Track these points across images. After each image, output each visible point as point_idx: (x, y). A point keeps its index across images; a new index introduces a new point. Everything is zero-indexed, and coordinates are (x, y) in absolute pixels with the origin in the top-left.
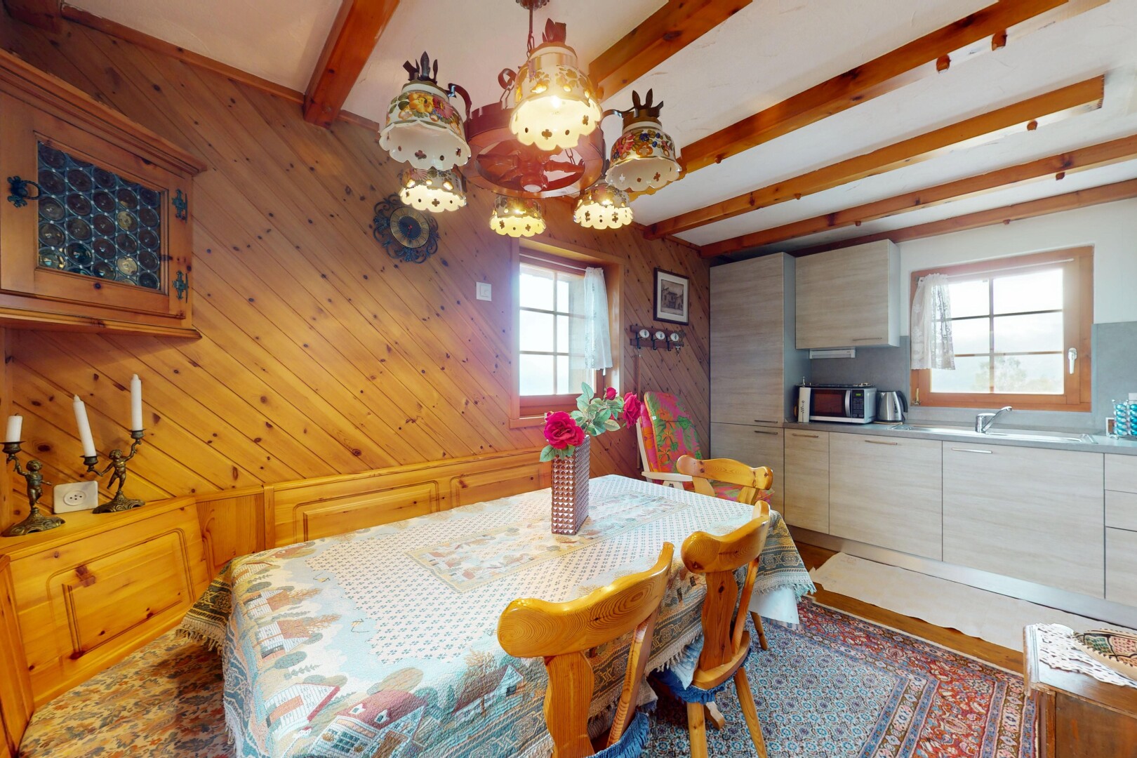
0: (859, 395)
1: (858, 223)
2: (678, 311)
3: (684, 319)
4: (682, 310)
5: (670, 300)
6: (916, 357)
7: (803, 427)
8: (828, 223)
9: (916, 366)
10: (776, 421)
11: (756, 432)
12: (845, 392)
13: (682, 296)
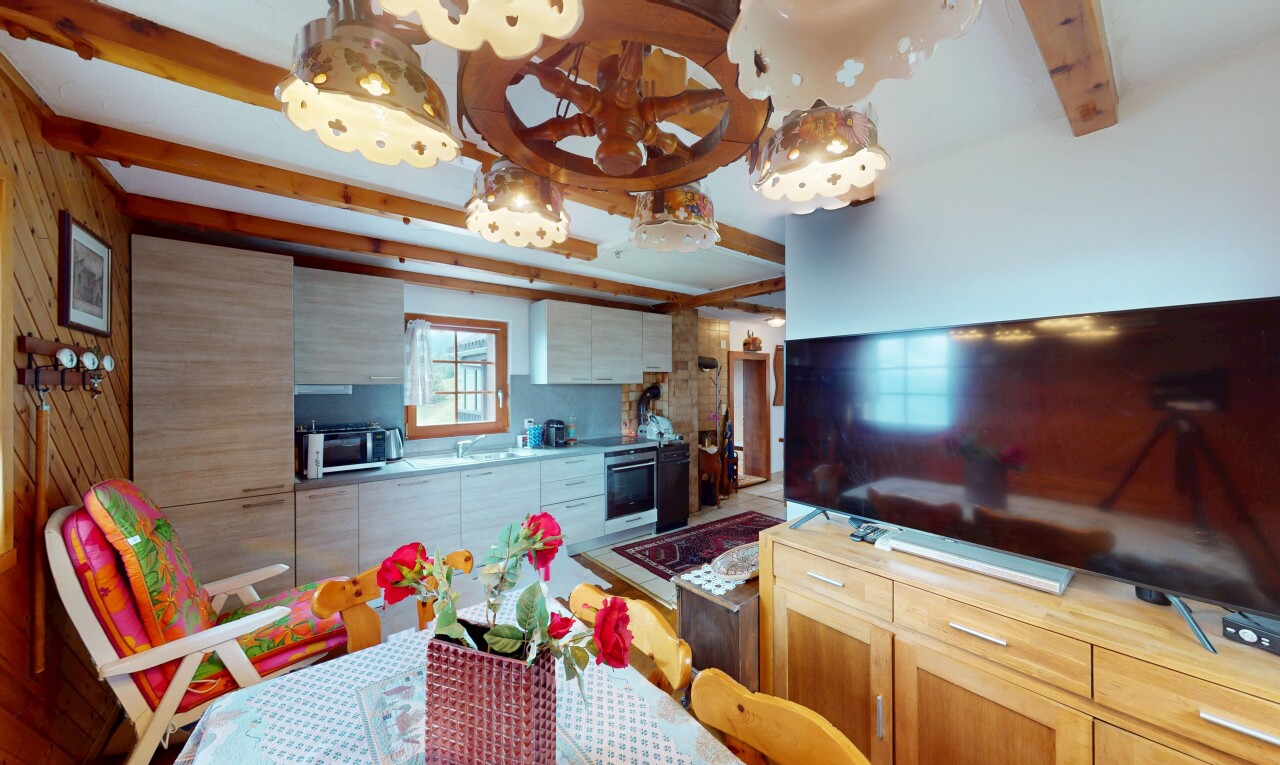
0: (380, 437)
1: (402, 260)
2: (96, 309)
3: (100, 324)
4: (102, 307)
5: (86, 285)
6: (407, 394)
7: (318, 485)
8: (373, 248)
9: (407, 402)
10: (281, 483)
11: (244, 506)
12: (365, 435)
13: (101, 279)
